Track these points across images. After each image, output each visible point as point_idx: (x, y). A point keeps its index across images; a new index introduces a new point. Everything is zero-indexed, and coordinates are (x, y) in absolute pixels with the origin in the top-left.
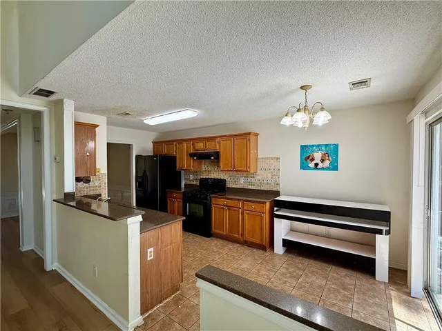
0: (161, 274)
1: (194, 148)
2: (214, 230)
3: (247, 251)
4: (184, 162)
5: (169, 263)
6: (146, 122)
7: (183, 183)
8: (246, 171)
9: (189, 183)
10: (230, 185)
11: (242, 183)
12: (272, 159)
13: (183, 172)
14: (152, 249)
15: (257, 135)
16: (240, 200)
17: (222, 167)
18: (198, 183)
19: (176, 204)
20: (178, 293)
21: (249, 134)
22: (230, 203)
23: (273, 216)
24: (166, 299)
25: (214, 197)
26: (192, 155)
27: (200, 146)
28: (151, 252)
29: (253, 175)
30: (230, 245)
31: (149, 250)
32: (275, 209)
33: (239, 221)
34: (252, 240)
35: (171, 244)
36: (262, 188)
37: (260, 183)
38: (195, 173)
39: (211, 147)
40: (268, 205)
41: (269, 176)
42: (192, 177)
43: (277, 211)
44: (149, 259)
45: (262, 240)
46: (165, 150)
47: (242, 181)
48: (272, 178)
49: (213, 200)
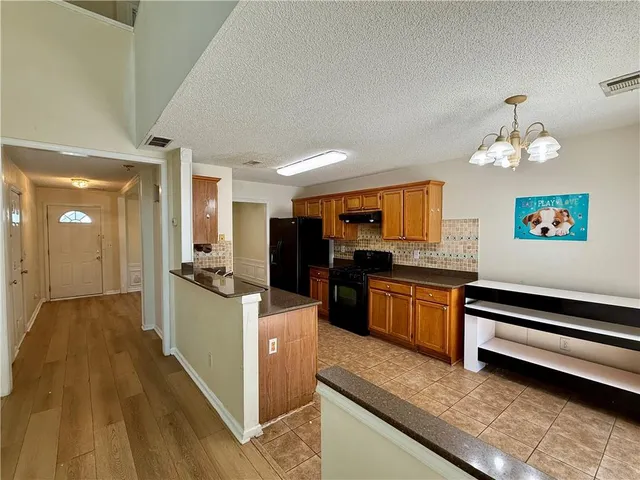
0: (287, 375)
1: (346, 205)
2: (372, 325)
3: (420, 361)
4: (332, 227)
5: (298, 362)
6: (279, 172)
7: (332, 257)
9: (339, 256)
10: (398, 261)
11: (416, 258)
12: (465, 221)
13: (332, 242)
14: (275, 340)
15: (441, 184)
16: (410, 284)
17: (385, 235)
18: (351, 258)
19: (320, 286)
20: (311, 403)
21: (428, 182)
22: (396, 287)
23: (463, 311)
24: (294, 409)
25: (372, 278)
26: (343, 217)
27: (355, 203)
28: (273, 344)
29: (435, 246)
30: (394, 351)
31: (271, 341)
32: (467, 300)
33: (408, 315)
34: (428, 345)
35: (301, 336)
36: (449, 268)
37: (446, 259)
38: (348, 243)
39: (370, 204)
40: (455, 293)
41: (461, 248)
42: (343, 249)
43: (469, 303)
44: (271, 352)
45: (443, 347)
46: (308, 211)
47: (417, 256)
48: (465, 251)
49: (372, 283)
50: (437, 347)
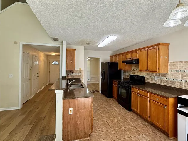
1: (126, 57)
2: (133, 108)
4: (121, 66)
6: (98, 46)
7: (123, 77)
8: (155, 71)
9: (125, 77)
10: (148, 80)
11: (156, 80)
13: (123, 72)
15: (168, 45)
16: (148, 92)
17: (140, 69)
18: (128, 77)
22: (142, 92)
25: (133, 87)
26: (124, 62)
27: (129, 56)
29: (165, 75)
34: (156, 123)
36: (172, 86)
37: (171, 81)
38: (128, 72)
39: (134, 56)
41: (179, 76)
42: (127, 74)
46: (114, 60)
47: (156, 78)
48: (182, 78)
49: (132, 89)
50: (161, 126)
